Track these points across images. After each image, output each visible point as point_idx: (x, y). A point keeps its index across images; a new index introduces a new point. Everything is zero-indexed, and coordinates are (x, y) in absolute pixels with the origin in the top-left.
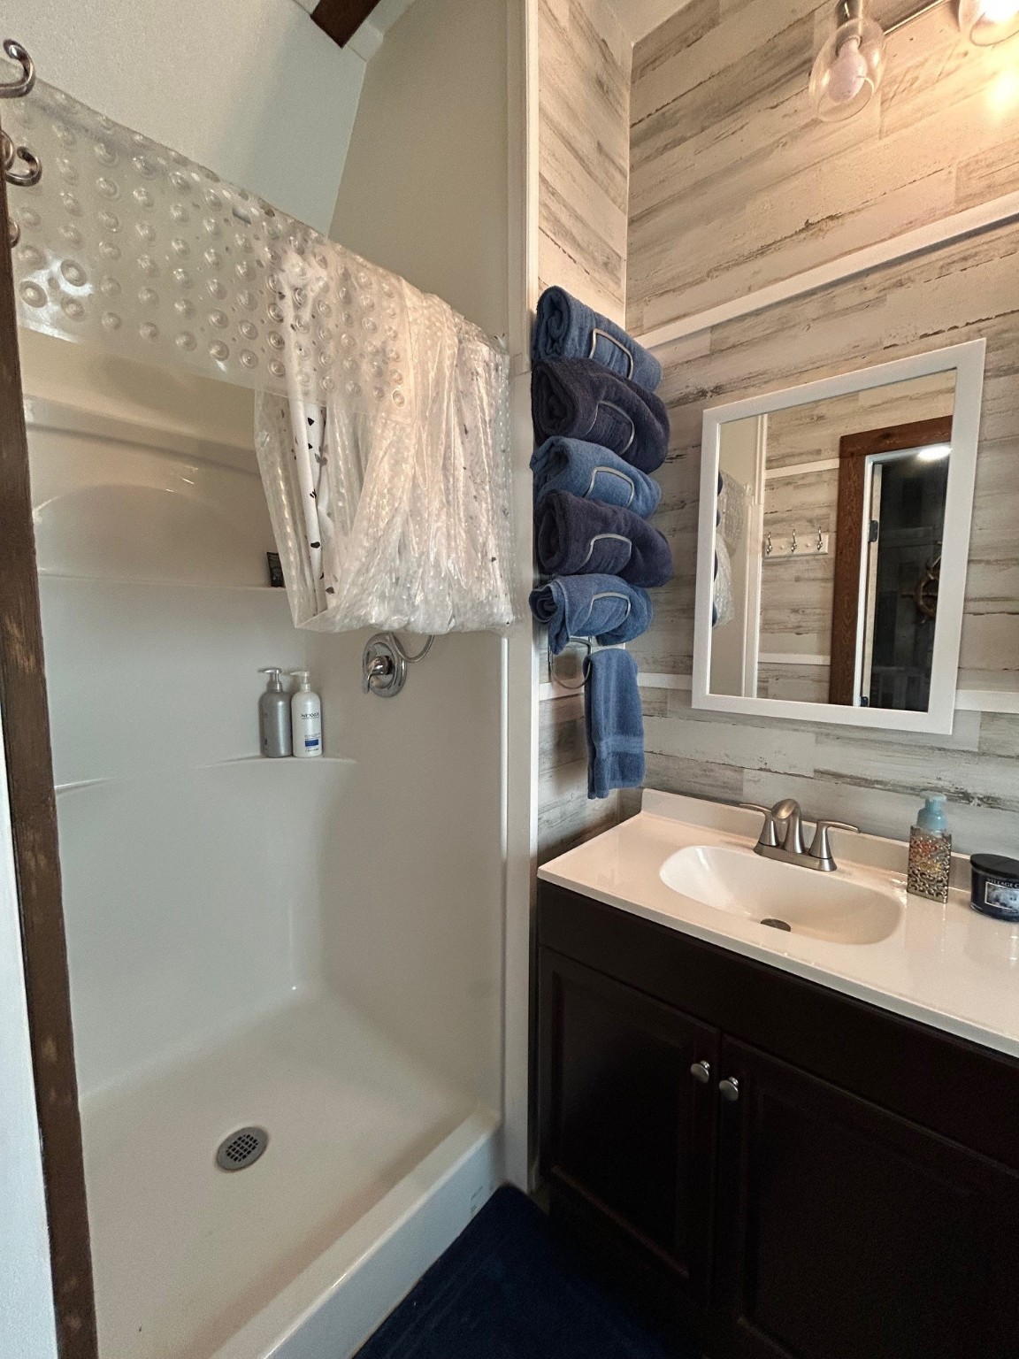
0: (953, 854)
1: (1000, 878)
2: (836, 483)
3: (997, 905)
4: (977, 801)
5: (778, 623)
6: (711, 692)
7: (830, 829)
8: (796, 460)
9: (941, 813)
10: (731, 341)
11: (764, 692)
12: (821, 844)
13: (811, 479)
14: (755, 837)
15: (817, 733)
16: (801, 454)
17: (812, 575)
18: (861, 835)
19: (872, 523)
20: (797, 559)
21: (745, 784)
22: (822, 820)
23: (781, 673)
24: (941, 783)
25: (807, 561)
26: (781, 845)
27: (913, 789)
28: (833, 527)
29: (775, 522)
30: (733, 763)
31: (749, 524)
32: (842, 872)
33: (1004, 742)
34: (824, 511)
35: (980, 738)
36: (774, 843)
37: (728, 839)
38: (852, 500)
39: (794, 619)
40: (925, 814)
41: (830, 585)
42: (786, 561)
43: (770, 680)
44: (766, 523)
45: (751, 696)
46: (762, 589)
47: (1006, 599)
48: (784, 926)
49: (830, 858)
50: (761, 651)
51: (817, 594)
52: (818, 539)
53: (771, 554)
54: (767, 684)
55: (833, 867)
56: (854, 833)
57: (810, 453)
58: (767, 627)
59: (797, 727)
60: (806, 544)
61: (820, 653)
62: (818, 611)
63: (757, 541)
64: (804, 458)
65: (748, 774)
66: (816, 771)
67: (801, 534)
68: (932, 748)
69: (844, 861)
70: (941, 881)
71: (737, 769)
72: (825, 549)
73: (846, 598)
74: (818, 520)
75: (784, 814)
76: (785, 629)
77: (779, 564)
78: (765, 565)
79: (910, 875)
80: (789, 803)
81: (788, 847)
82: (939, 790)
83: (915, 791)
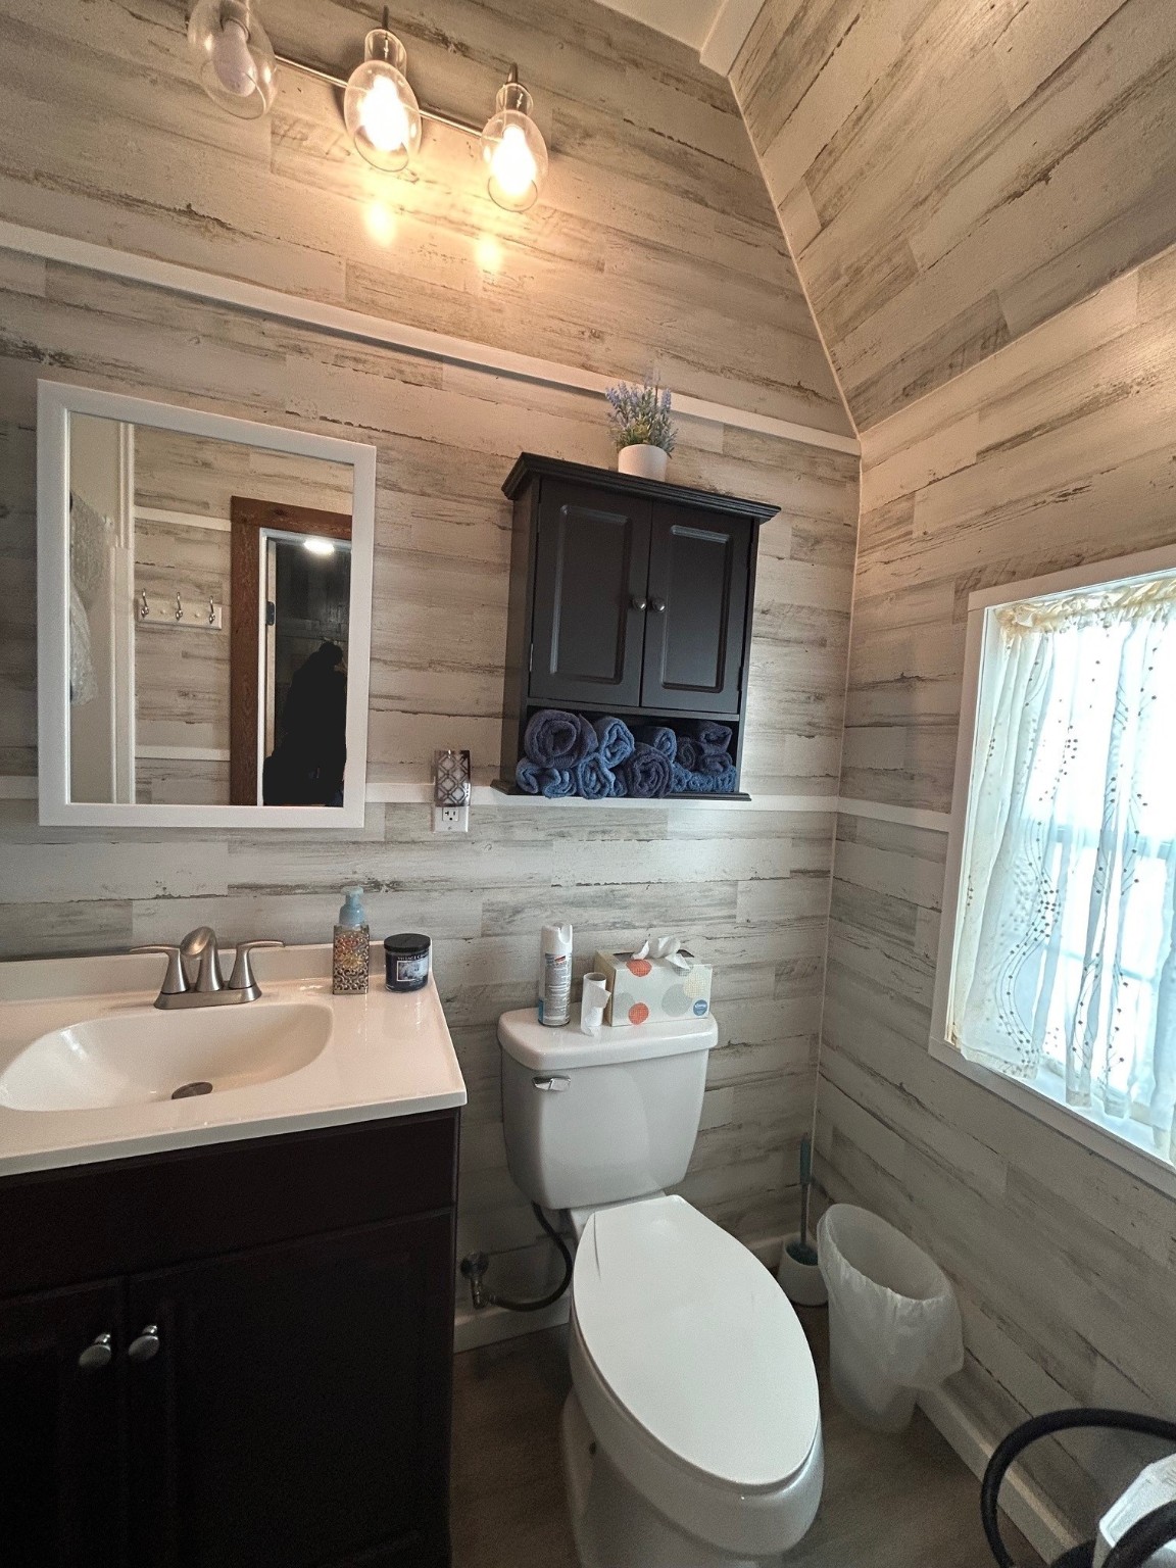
0: (371, 943)
1: (407, 954)
2: (228, 549)
3: (406, 980)
4: (385, 888)
5: (162, 708)
6: (73, 799)
7: (253, 951)
8: (177, 504)
9: (358, 908)
10: (83, 300)
11: (144, 796)
12: (244, 972)
13: (199, 536)
14: (156, 988)
15: (230, 842)
16: (182, 500)
17: (203, 652)
18: (287, 948)
19: (268, 604)
20: (185, 630)
21: (134, 920)
22: (245, 943)
23: (168, 772)
24: (356, 876)
25: (197, 635)
26: (191, 988)
27: (332, 887)
28: (227, 600)
29: (152, 577)
30: (115, 896)
31: (113, 571)
32: (269, 996)
33: (404, 830)
34: (216, 578)
35: (386, 827)
36: (183, 989)
37: (113, 1003)
38: (247, 573)
39: (182, 705)
40: (346, 912)
41: (226, 667)
42: (170, 630)
43: (153, 780)
44: (138, 575)
45: (128, 802)
46: (137, 662)
47: (399, 698)
48: (203, 1088)
49: (254, 985)
50: (139, 743)
51: (211, 677)
52: (210, 610)
53: (147, 618)
54: (151, 786)
55: (258, 994)
56: (278, 949)
57: (197, 503)
58: (144, 712)
59: (204, 837)
60: (194, 613)
61: (218, 746)
62: (213, 697)
63: (126, 596)
64: (186, 506)
65: (137, 908)
66: (230, 887)
67: (189, 600)
68: (347, 843)
69: (269, 983)
70: (363, 973)
71: (122, 903)
72: (218, 623)
73: (245, 684)
74: (209, 587)
75: (197, 948)
76: (170, 716)
77: (161, 632)
78: (139, 630)
79: (335, 977)
80: (202, 933)
81: (202, 988)
82: (353, 884)
83: (335, 888)
